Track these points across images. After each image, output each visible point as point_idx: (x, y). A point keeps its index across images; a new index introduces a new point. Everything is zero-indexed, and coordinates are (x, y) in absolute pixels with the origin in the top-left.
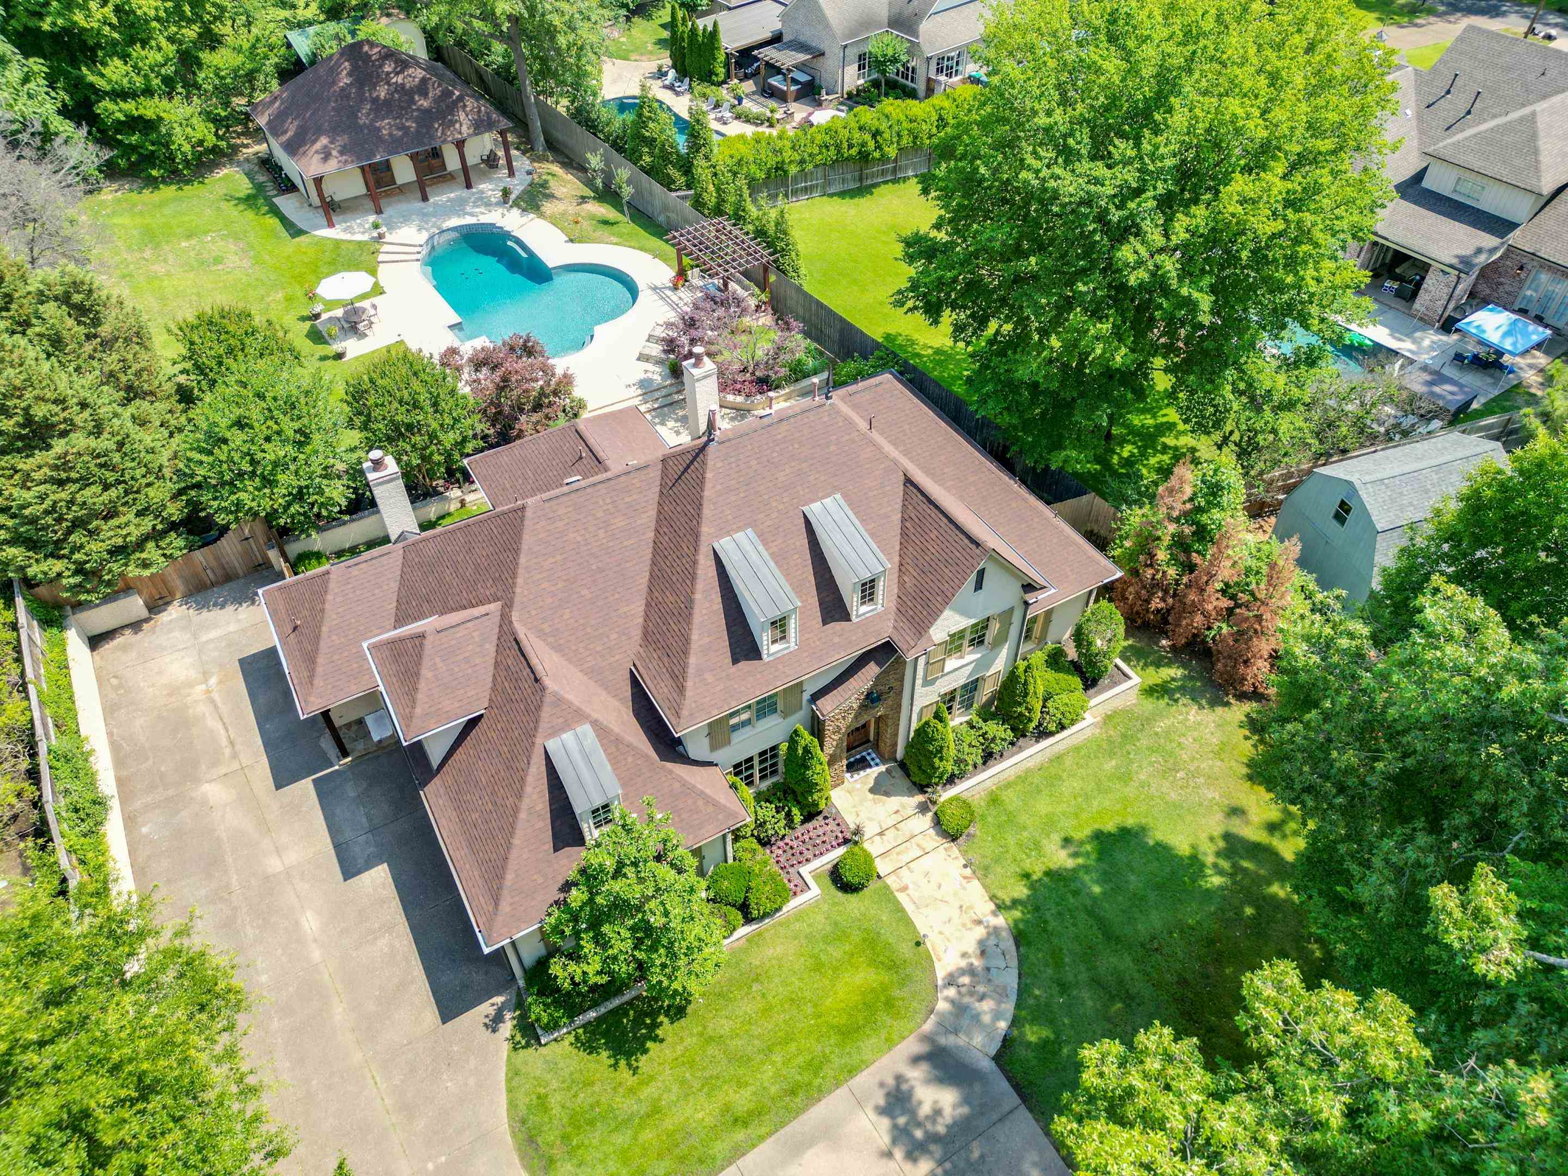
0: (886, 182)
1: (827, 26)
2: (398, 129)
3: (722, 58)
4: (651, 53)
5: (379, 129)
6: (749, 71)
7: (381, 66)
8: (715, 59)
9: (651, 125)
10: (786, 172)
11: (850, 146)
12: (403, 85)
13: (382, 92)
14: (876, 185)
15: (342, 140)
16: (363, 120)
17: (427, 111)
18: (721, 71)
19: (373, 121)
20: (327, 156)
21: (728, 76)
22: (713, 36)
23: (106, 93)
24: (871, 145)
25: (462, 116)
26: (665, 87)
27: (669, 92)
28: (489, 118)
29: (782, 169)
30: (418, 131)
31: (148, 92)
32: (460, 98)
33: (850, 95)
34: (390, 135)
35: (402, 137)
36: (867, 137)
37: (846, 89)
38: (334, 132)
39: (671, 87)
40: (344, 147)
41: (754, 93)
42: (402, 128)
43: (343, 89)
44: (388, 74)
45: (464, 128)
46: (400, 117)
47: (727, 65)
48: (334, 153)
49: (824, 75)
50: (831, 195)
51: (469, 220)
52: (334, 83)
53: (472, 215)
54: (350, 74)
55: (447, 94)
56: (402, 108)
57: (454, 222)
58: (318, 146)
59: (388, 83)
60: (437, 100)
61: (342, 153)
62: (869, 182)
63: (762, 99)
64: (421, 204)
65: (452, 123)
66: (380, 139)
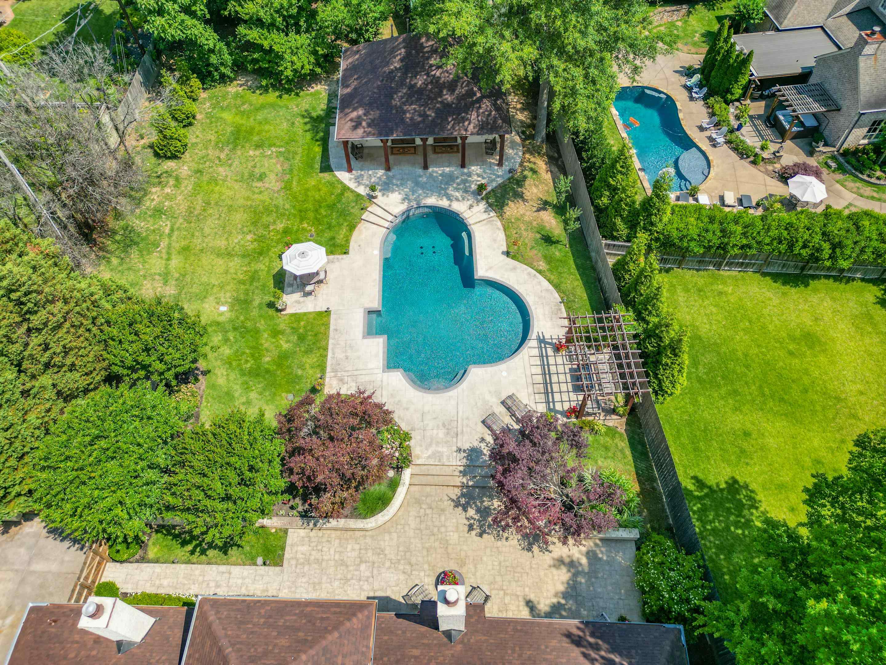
0: (827, 277)
1: (855, 88)
2: (420, 115)
3: (743, 81)
4: (695, 44)
5: (404, 112)
6: (766, 93)
7: (428, 58)
8: (736, 81)
9: (619, 177)
10: (726, 252)
11: (805, 246)
12: (439, 78)
13: (420, 81)
14: (815, 277)
15: (375, 114)
16: (396, 101)
17: (447, 106)
18: (738, 91)
19: (404, 104)
20: (357, 124)
21: (744, 95)
22: (745, 61)
23: (245, 22)
24: (826, 253)
25: (474, 115)
26: (685, 87)
27: (686, 93)
28: (495, 121)
29: (724, 249)
30: (433, 121)
31: (272, 26)
32: (479, 100)
33: (846, 154)
34: (412, 119)
35: (419, 123)
36: (826, 246)
37: (845, 146)
38: (369, 106)
39: (689, 89)
40: (373, 120)
41: (759, 117)
42: (424, 116)
43: (392, 72)
44: (431, 66)
45: (471, 127)
46: (425, 105)
47: (746, 88)
48: (364, 124)
49: (831, 126)
50: (764, 274)
51: (444, 203)
52: (388, 64)
53: (449, 198)
54: (402, 60)
55: (471, 93)
56: (429, 98)
57: (432, 201)
58: (354, 114)
59: (428, 75)
60: (461, 98)
61: (369, 125)
62: (811, 272)
63: (762, 127)
64: (420, 171)
65: (463, 120)
66: (402, 120)
